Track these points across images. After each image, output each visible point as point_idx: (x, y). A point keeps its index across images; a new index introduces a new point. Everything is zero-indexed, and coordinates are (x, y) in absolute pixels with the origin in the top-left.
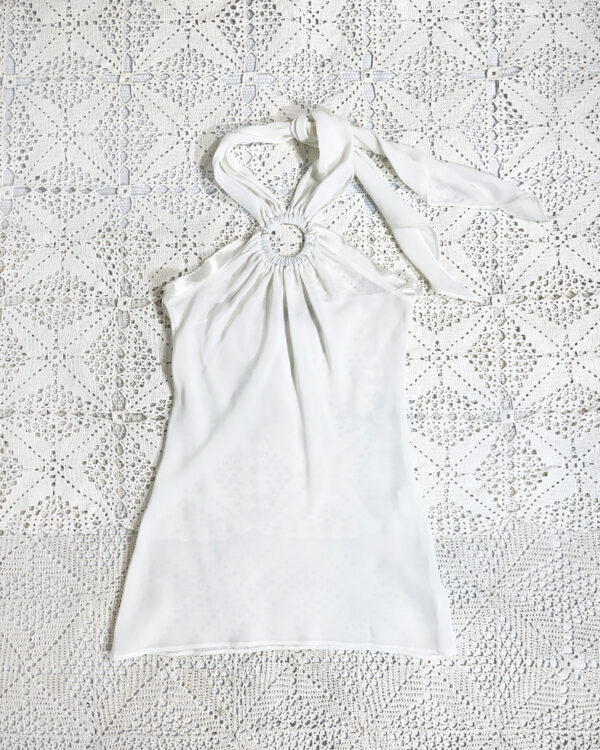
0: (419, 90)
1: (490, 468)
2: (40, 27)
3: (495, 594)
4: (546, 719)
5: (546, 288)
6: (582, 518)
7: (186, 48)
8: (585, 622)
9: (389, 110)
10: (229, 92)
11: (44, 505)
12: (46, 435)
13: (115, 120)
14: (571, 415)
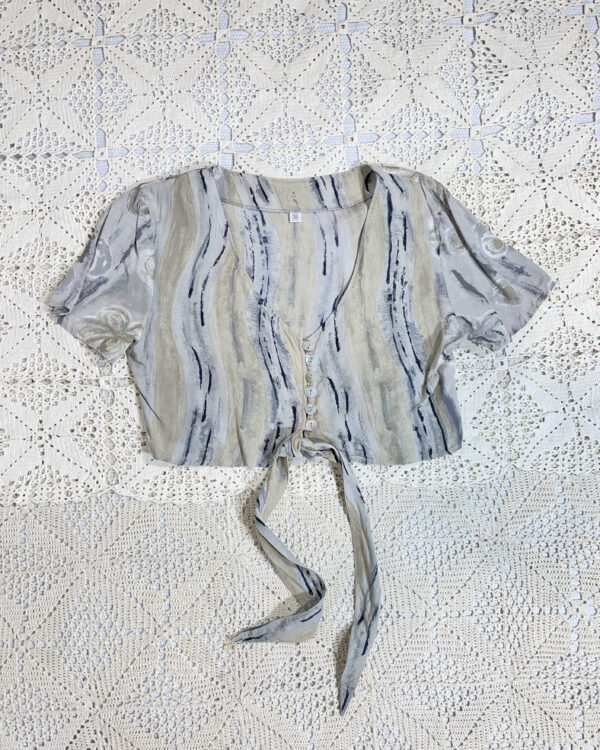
0: (397, 39)
1: (486, 416)
3: (499, 542)
4: (559, 668)
5: (535, 232)
6: (583, 460)
7: (157, 8)
8: (591, 566)
9: (366, 60)
10: (202, 49)
11: (33, 475)
12: (32, 404)
13: (88, 83)
14: (566, 358)
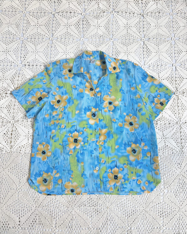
0: (124, 43)
2: (30, 26)
6: (166, 151)
7: (66, 32)
8: (167, 179)
9: (117, 48)
12: (27, 127)
13: (48, 49)
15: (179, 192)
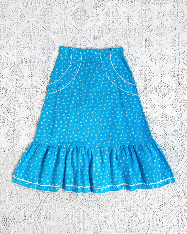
0: (125, 35)
2: (25, 18)
5: (158, 88)
7: (63, 24)
10: (75, 36)
12: (28, 127)
13: (45, 43)
14: (163, 121)
15: (179, 187)
